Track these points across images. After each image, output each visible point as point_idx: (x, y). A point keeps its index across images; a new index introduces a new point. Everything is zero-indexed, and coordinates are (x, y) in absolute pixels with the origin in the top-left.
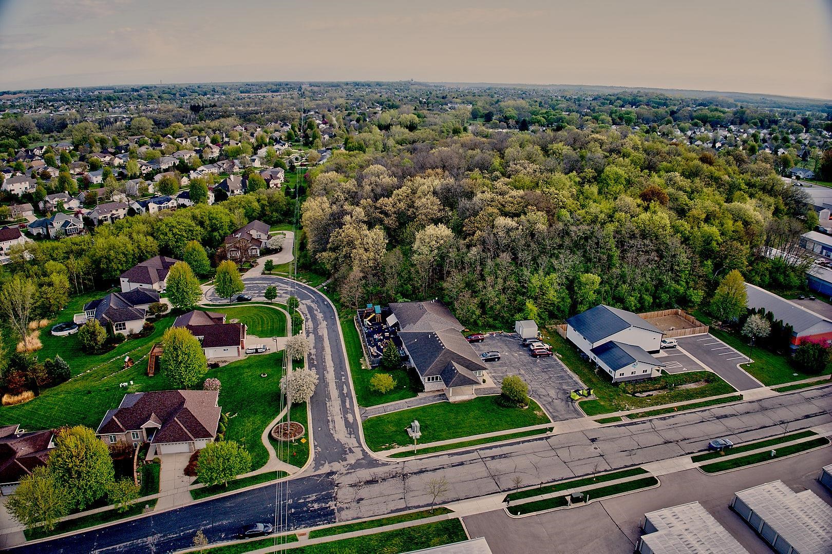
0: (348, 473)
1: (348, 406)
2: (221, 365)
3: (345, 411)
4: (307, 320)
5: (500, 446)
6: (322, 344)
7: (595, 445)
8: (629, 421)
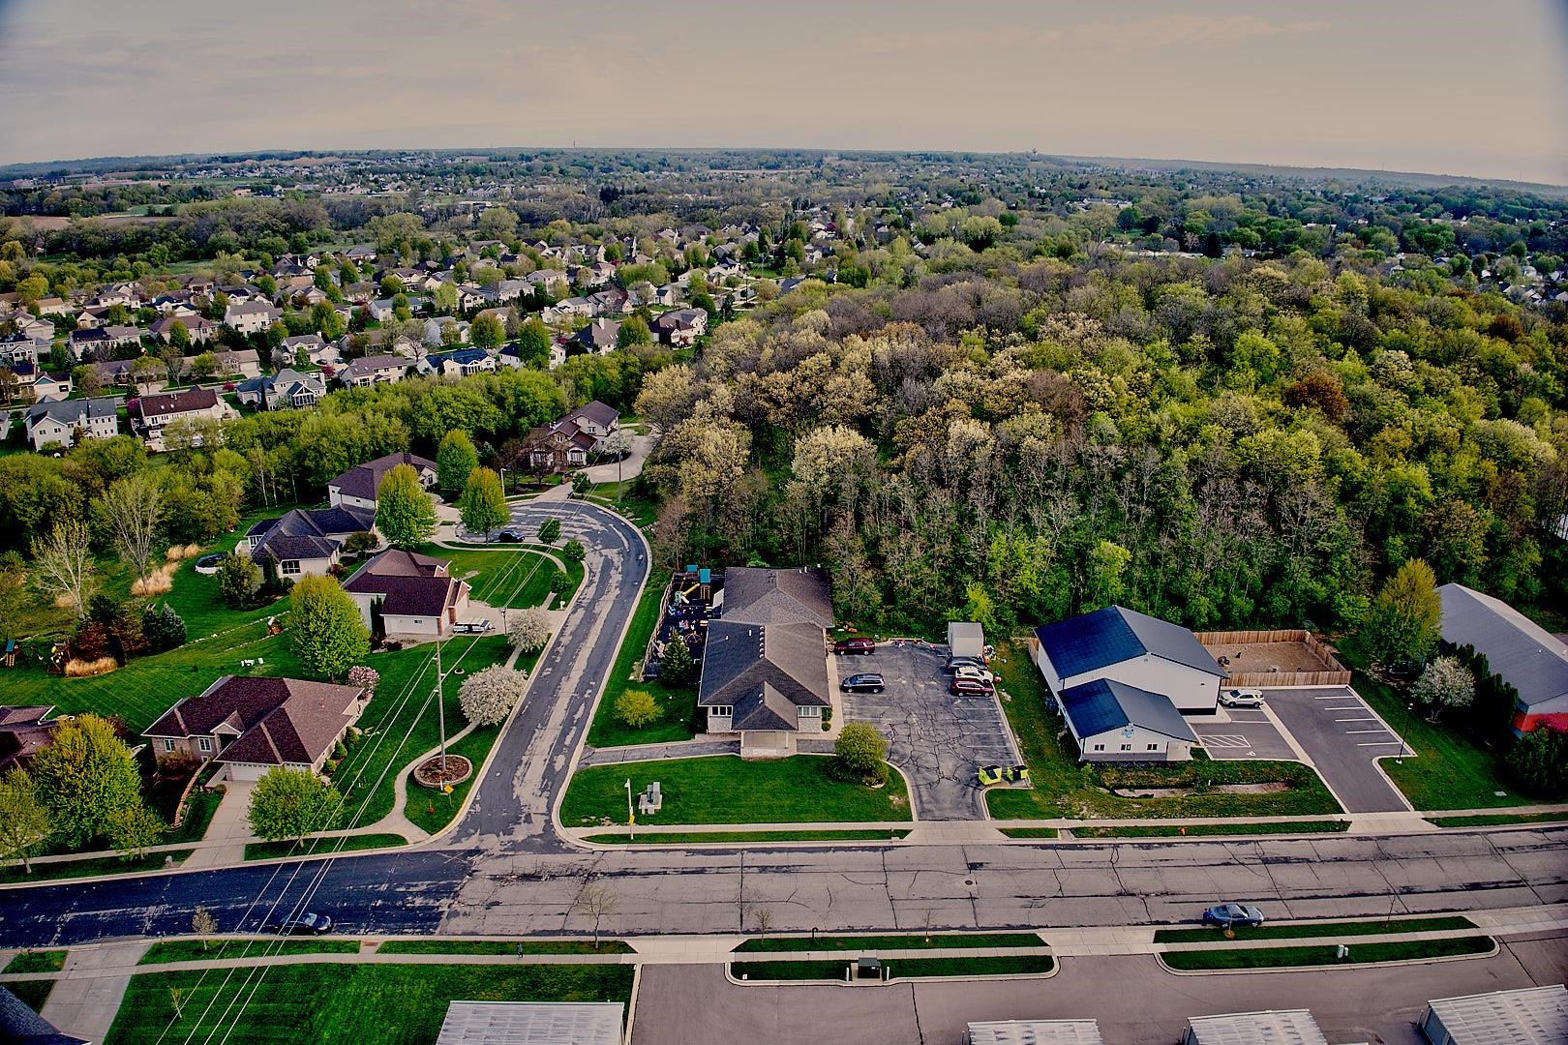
0: (500, 856)
1: (568, 741)
3: (559, 747)
4: (591, 582)
5: (790, 850)
6: (589, 629)
7: (973, 876)
8: (1072, 840)
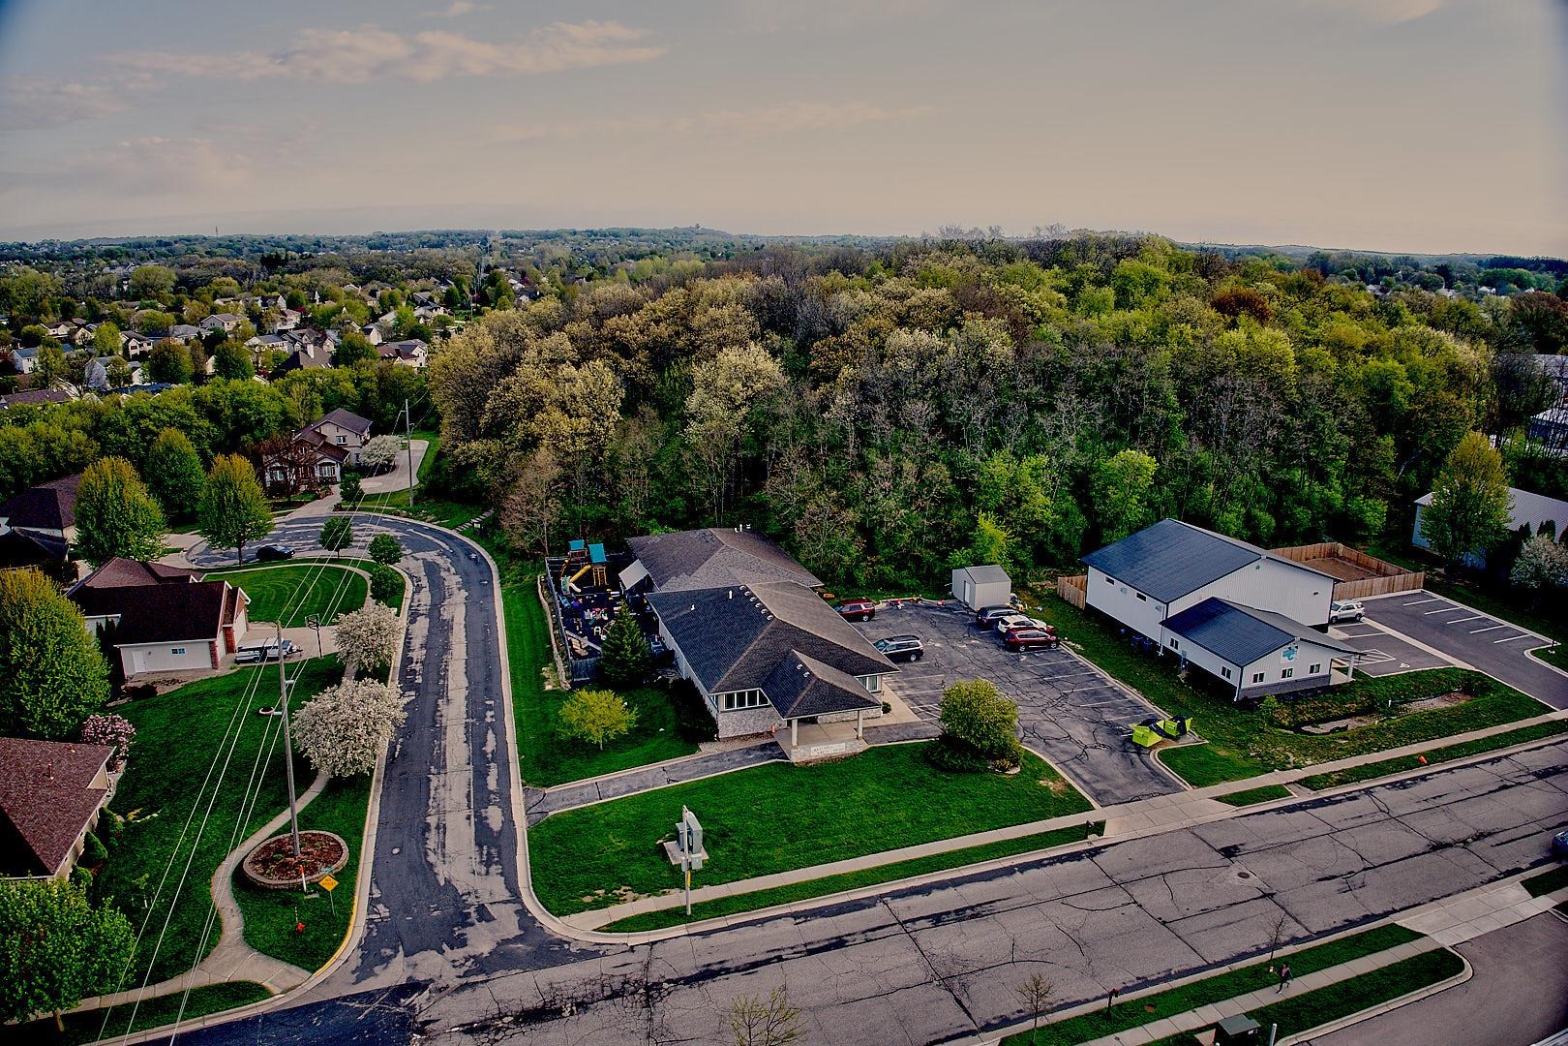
1: (492, 783)
2: (161, 690)
3: (480, 797)
4: (418, 589)
5: (955, 883)
